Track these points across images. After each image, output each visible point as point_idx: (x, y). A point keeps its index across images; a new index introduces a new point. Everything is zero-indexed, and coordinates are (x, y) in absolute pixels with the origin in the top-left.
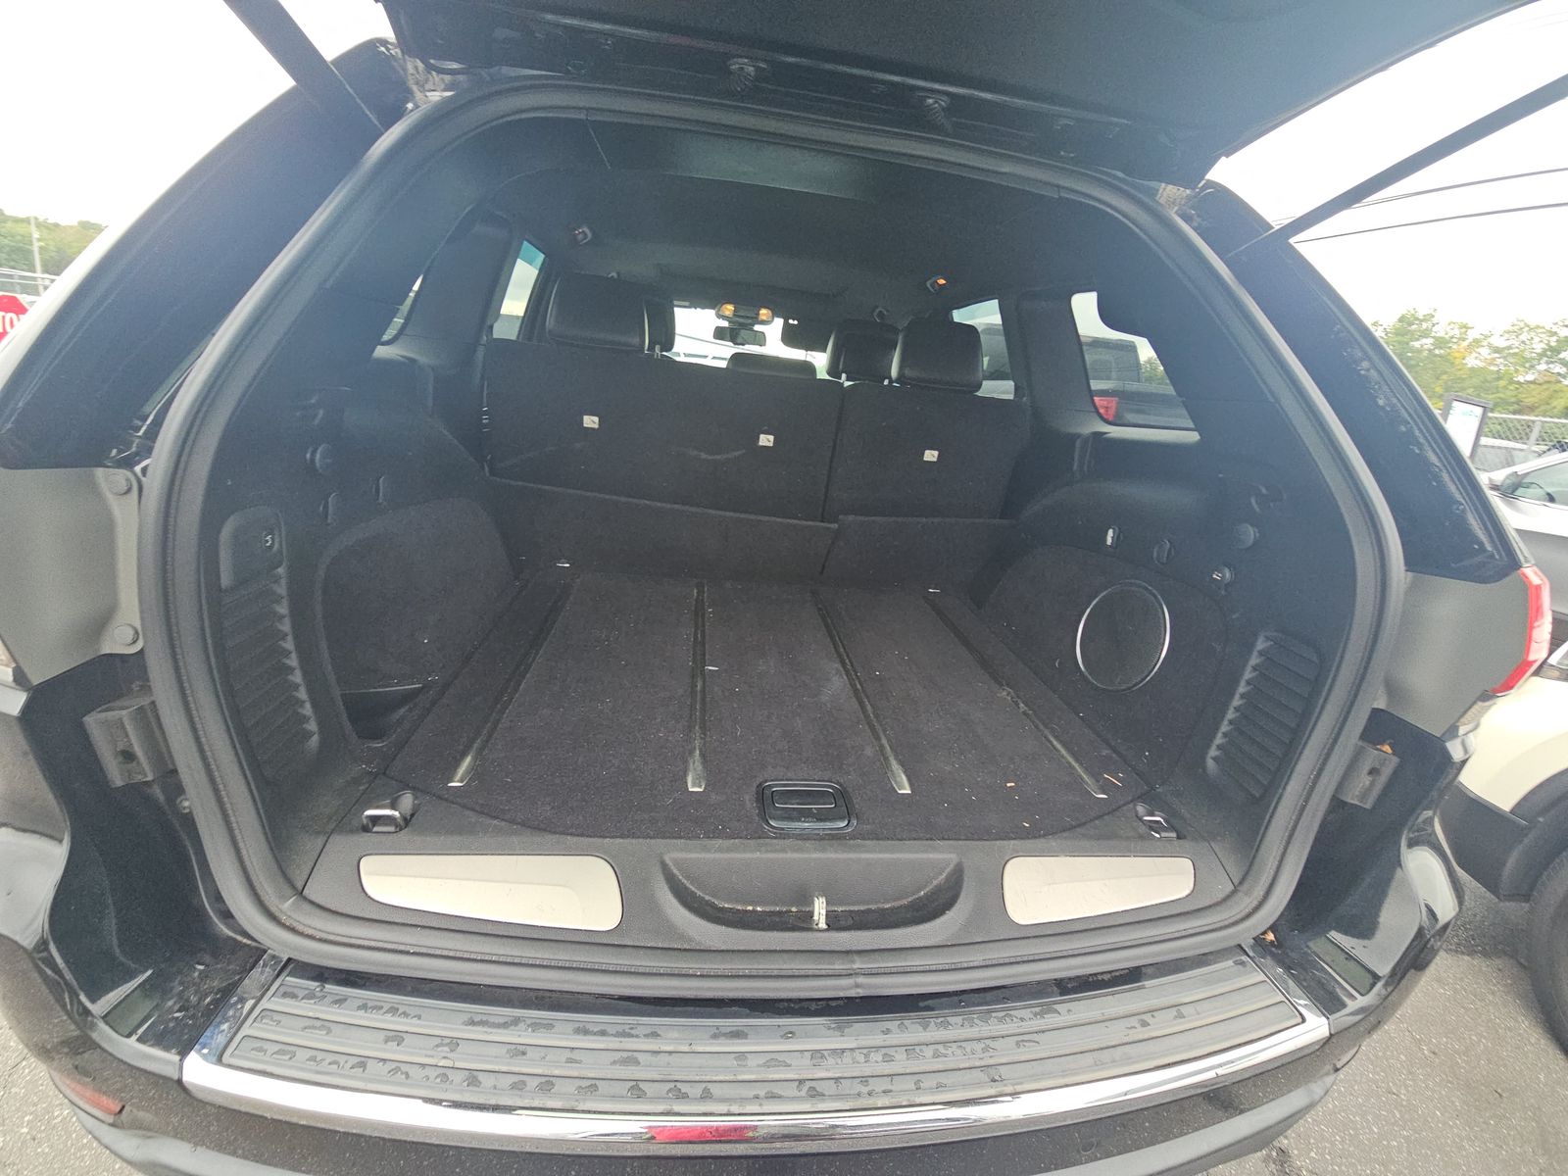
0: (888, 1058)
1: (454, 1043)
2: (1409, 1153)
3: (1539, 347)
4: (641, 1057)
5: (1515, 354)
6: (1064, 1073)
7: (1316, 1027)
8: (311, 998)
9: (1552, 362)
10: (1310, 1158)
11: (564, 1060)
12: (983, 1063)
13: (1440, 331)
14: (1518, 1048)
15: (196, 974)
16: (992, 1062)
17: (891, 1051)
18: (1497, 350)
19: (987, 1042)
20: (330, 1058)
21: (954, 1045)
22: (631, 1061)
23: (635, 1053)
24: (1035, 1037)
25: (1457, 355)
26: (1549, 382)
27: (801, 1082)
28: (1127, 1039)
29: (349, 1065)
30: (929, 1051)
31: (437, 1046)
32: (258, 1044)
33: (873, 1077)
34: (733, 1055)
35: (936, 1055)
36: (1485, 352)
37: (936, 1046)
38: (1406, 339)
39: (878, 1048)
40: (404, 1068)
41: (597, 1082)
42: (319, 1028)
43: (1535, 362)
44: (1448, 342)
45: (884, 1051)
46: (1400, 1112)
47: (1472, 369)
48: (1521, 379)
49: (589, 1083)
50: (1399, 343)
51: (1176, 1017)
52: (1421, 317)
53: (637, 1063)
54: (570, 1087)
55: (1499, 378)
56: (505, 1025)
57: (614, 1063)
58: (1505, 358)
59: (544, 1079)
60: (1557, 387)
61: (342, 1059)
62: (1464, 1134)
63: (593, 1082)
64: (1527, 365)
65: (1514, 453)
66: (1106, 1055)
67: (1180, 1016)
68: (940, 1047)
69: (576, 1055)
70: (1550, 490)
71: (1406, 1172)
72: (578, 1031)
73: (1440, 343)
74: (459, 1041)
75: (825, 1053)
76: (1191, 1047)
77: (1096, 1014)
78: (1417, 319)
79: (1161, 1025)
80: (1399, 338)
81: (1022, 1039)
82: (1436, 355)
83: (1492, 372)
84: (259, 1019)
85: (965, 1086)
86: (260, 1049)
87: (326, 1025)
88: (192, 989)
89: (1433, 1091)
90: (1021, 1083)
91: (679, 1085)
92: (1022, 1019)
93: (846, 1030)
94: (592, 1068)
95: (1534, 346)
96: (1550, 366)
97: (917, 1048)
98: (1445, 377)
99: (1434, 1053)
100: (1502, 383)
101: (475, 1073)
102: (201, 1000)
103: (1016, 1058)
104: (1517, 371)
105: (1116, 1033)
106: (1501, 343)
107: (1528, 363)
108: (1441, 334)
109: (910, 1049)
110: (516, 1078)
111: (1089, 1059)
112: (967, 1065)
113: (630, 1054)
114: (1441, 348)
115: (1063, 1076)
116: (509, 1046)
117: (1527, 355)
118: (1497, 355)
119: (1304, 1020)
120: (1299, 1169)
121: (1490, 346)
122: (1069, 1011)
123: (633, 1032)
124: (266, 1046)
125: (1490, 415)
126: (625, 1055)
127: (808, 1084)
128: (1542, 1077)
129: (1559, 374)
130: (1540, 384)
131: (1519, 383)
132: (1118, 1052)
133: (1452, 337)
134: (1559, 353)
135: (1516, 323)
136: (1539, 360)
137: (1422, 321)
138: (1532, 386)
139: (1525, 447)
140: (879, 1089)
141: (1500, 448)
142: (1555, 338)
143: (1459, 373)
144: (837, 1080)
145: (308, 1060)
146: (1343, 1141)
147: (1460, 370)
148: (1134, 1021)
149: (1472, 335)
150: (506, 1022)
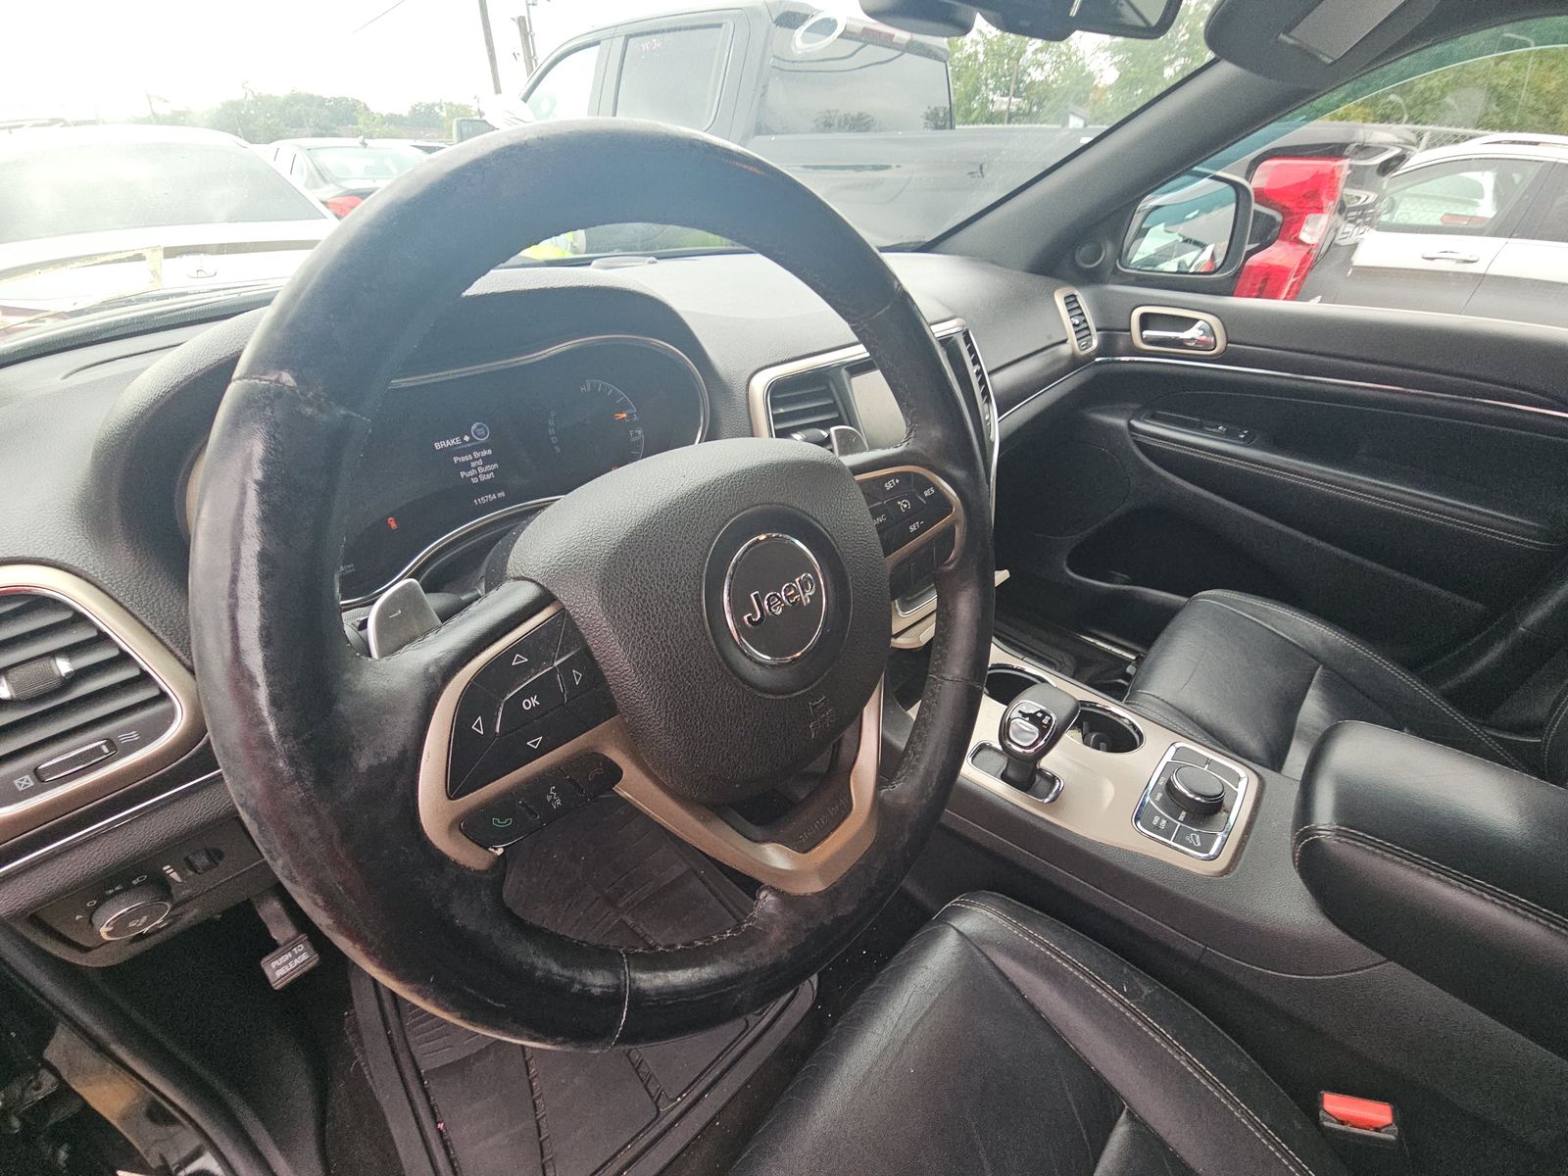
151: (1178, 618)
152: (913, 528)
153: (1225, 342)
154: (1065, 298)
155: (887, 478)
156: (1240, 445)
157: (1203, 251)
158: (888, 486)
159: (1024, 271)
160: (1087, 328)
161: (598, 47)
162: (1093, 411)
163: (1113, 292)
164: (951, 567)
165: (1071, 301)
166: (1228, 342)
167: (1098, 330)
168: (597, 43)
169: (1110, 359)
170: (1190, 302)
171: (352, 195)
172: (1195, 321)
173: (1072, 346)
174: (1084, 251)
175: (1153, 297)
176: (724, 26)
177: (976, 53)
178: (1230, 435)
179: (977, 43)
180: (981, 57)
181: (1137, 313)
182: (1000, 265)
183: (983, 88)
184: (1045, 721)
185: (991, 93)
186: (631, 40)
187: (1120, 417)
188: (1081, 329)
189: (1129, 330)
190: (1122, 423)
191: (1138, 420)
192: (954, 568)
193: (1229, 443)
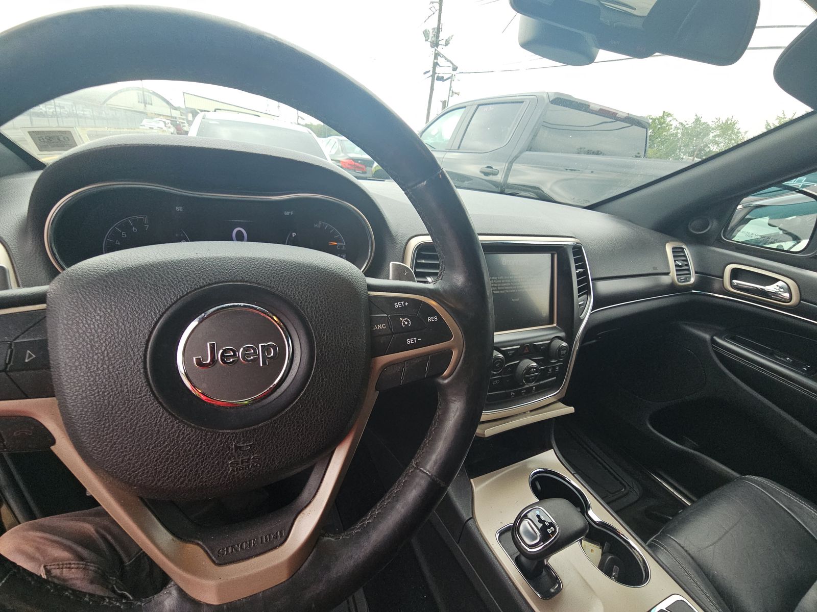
151: (725, 488)
152: (410, 341)
153: (799, 298)
154: (673, 248)
155: (400, 299)
156: (802, 375)
157: (798, 243)
158: (397, 305)
159: (650, 228)
160: (689, 270)
161: (464, 109)
162: (686, 324)
163: (715, 251)
164: (446, 381)
165: (677, 252)
166: (801, 299)
167: (696, 272)
168: (465, 107)
169: (703, 292)
170: (774, 267)
171: (350, 159)
172: (778, 280)
173: (673, 276)
174: (696, 223)
175: (745, 260)
176: (524, 102)
177: (677, 133)
178: (794, 366)
179: (678, 129)
180: (679, 136)
181: (729, 268)
182: (635, 224)
183: (678, 151)
184: (550, 531)
185: (682, 154)
186: (480, 107)
187: (706, 332)
188: (682, 270)
189: (722, 277)
190: (707, 337)
191: (720, 337)
192: (448, 383)
193: (793, 371)
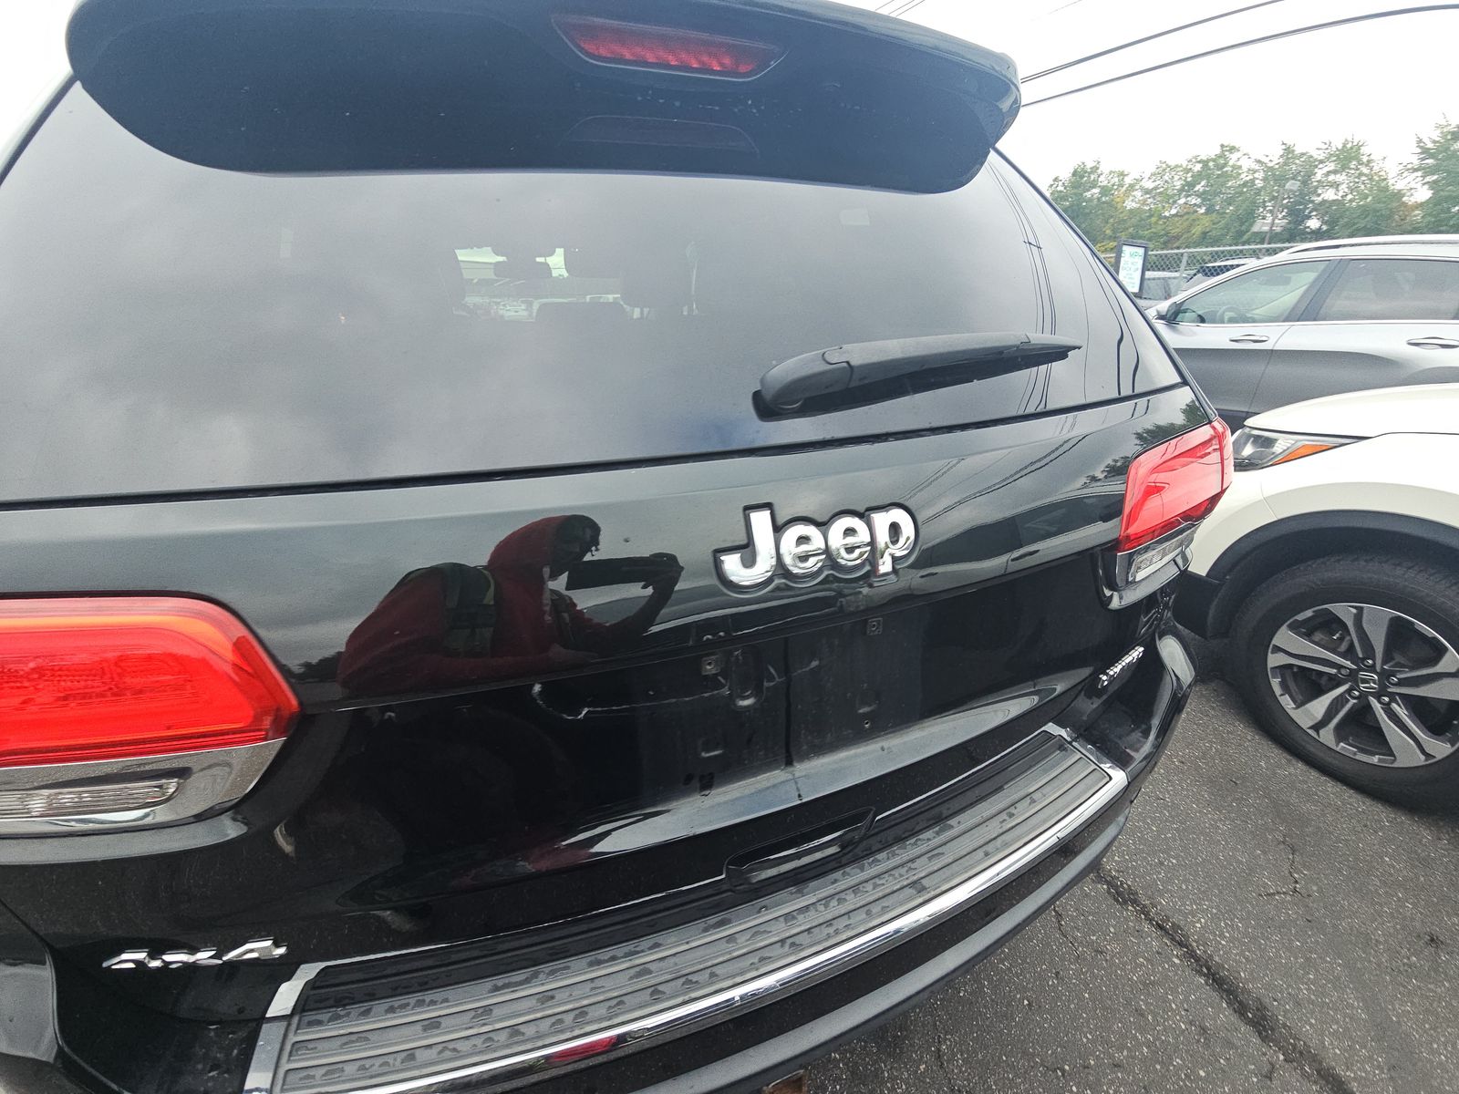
0: (840, 901)
1: (487, 1010)
2: (1181, 839)
3: (1178, 184)
4: (652, 967)
5: (1160, 193)
6: (966, 869)
7: (1119, 778)
8: (336, 1019)
9: (1190, 196)
10: (1116, 861)
11: (588, 990)
12: (909, 881)
13: (1103, 181)
14: (1240, 745)
15: (212, 1034)
16: (915, 878)
17: (842, 895)
18: (1147, 192)
19: (909, 865)
20: (378, 1062)
21: (886, 875)
22: (644, 971)
23: (646, 966)
24: (940, 850)
25: (1118, 200)
26: (1188, 213)
27: (783, 941)
28: (1001, 831)
29: (399, 1060)
30: (869, 886)
31: (473, 1018)
32: (304, 1073)
33: (834, 919)
34: (725, 939)
35: (875, 886)
36: (1138, 194)
37: (873, 881)
38: (1080, 190)
39: (832, 896)
40: (451, 1046)
41: (622, 998)
42: (357, 1041)
43: (1176, 198)
44: (1112, 189)
45: (837, 897)
46: (1168, 811)
47: (1131, 210)
48: (1167, 214)
49: (615, 1002)
50: (1075, 194)
51: (1030, 804)
52: (1089, 170)
53: (650, 972)
54: (602, 1011)
55: (1151, 216)
56: (527, 981)
57: (631, 978)
58: (1154, 198)
59: (577, 1012)
60: (1194, 217)
61: (390, 1059)
62: (1216, 817)
63: (619, 999)
64: (1171, 201)
65: (1170, 282)
66: (989, 848)
67: (1033, 801)
68: (877, 880)
69: (598, 983)
70: (1200, 313)
71: (1182, 854)
72: (591, 964)
73: (1105, 191)
74: (491, 1007)
75: (795, 913)
76: (1045, 821)
77: (977, 819)
78: (1086, 172)
79: (1023, 811)
80: (1075, 191)
81: (932, 854)
82: (1104, 203)
83: (1145, 211)
84: (294, 1053)
85: (901, 904)
86: (308, 1077)
87: (362, 1037)
88: (215, 1049)
89: (1187, 790)
90: (939, 887)
91: (690, 977)
92: (929, 840)
93: (805, 891)
94: (613, 988)
95: (1175, 183)
96: (1189, 199)
97: (861, 886)
98: (1111, 220)
99: (1183, 763)
100: (1154, 219)
101: (515, 1027)
102: (228, 1054)
103: (931, 869)
104: (1164, 207)
105: (993, 828)
106: (1149, 185)
107: (1169, 199)
108: (1105, 183)
109: (855, 889)
110: (553, 1019)
111: (980, 853)
112: (898, 887)
113: (641, 967)
114: (1107, 196)
115: (966, 872)
116: (537, 996)
117: (1170, 192)
118: (1148, 196)
119: (1111, 778)
120: (1110, 871)
121: (1142, 188)
122: (959, 822)
123: (638, 949)
124: (312, 1072)
125: (1150, 253)
126: (638, 969)
127: (789, 941)
128: (1263, 764)
129: (1195, 205)
130: (1181, 216)
131: (1165, 217)
132: (999, 841)
133: (1113, 185)
134: (1194, 187)
135: (1160, 165)
136: (1179, 195)
137: (1090, 173)
138: (1176, 219)
139: (1177, 274)
140: (841, 927)
141: (1159, 279)
142: (1190, 175)
143: (1121, 216)
144: (808, 930)
145: (358, 1070)
146: (1134, 843)
147: (1122, 212)
148: (1004, 816)
149: (1128, 180)
150: (527, 978)
